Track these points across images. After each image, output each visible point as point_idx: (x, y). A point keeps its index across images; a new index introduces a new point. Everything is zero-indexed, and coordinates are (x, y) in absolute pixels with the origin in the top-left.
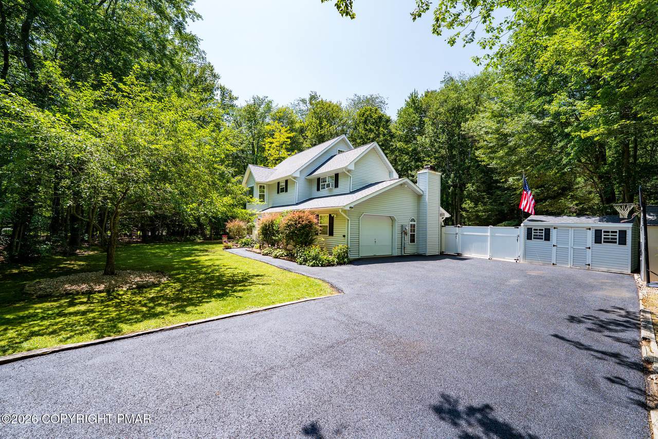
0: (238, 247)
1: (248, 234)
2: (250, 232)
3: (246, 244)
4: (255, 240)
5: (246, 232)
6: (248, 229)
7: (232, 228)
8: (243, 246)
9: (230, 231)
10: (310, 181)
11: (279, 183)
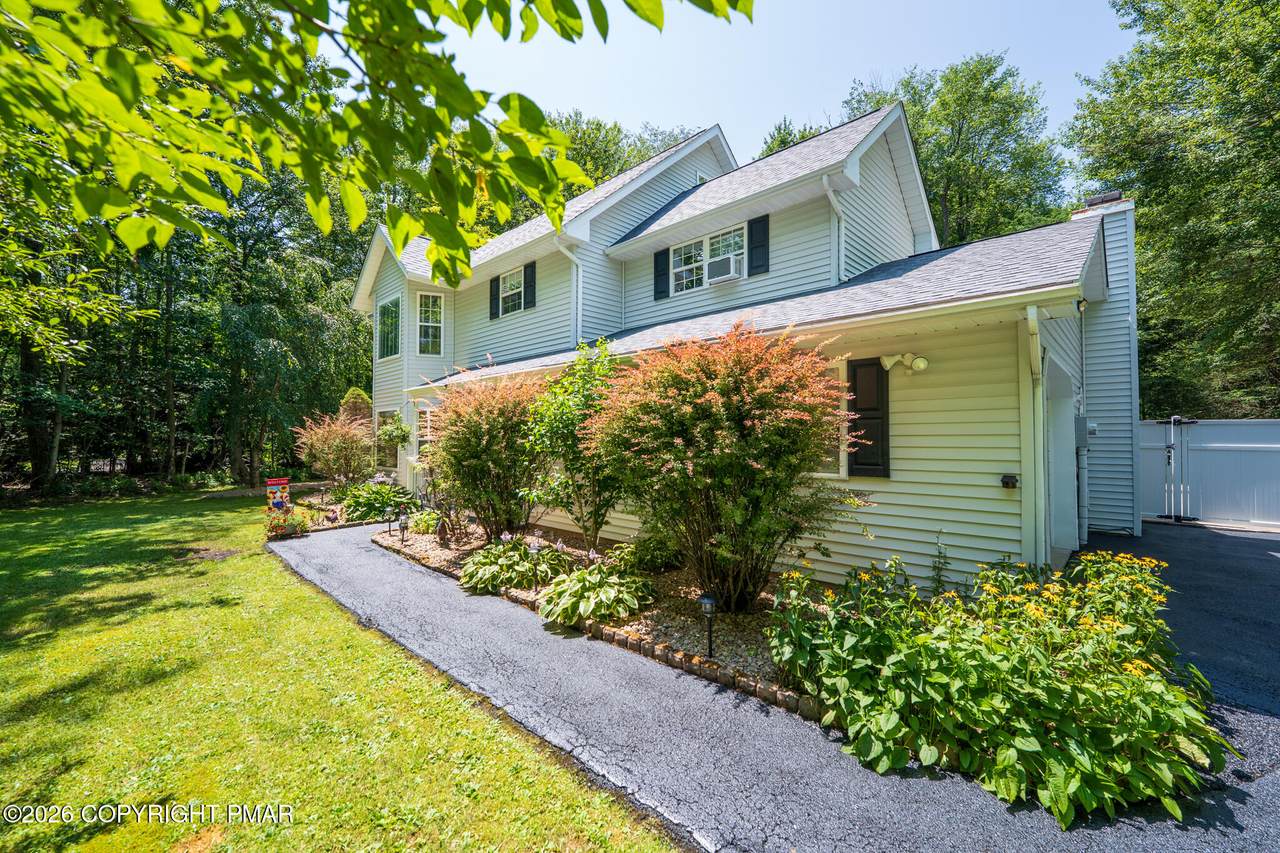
0: (342, 523)
1: (381, 463)
2: (390, 461)
3: (372, 510)
4: (409, 488)
5: (372, 459)
6: (380, 449)
7: (318, 445)
8: (361, 517)
9: (313, 457)
10: (621, 268)
11: (495, 283)
